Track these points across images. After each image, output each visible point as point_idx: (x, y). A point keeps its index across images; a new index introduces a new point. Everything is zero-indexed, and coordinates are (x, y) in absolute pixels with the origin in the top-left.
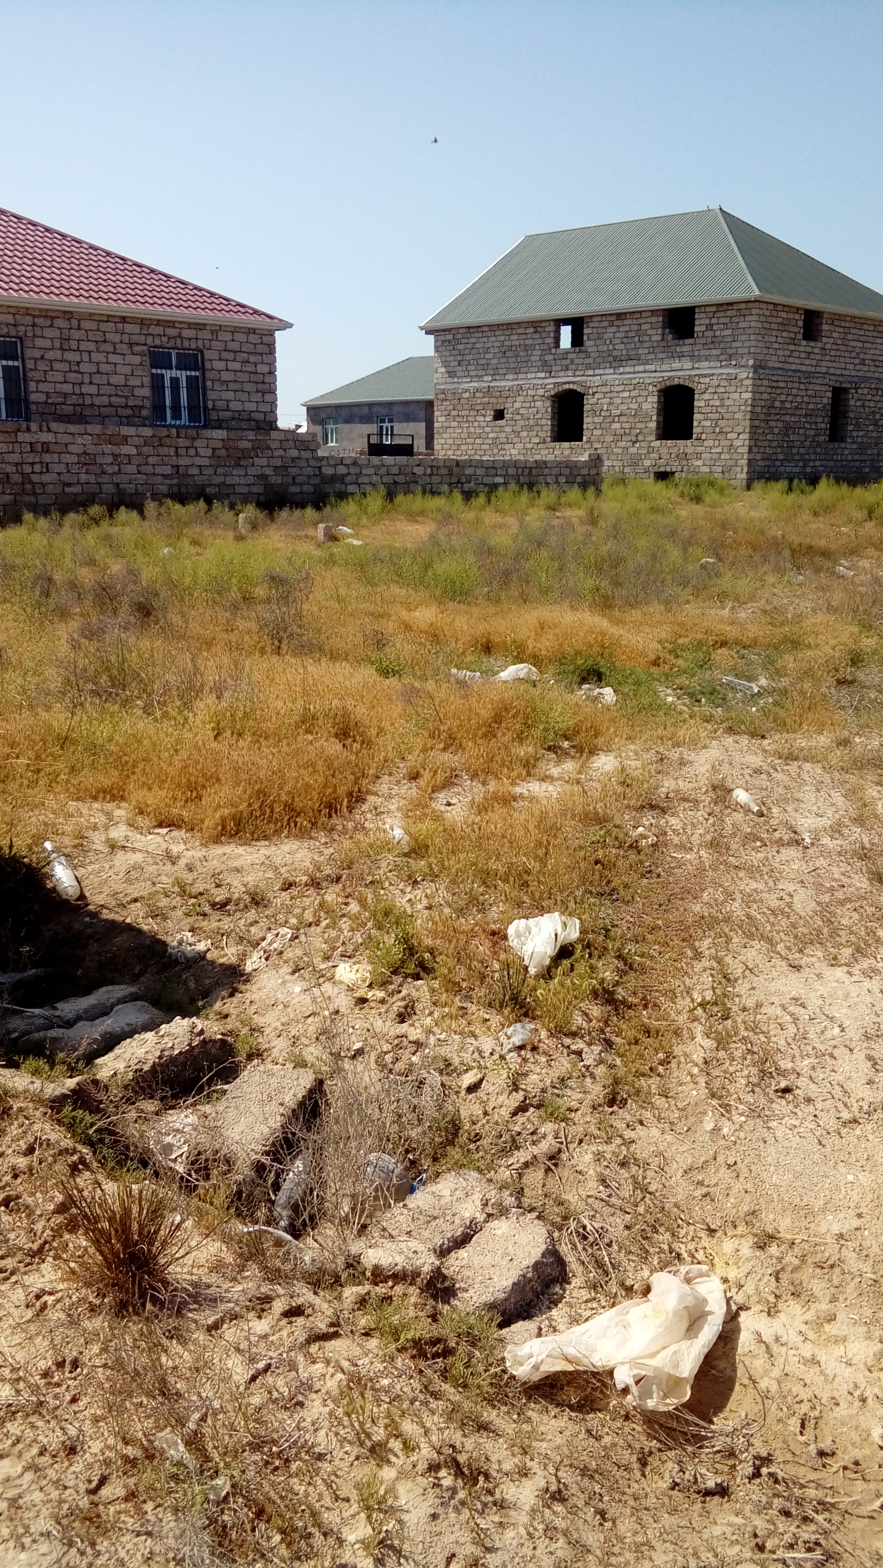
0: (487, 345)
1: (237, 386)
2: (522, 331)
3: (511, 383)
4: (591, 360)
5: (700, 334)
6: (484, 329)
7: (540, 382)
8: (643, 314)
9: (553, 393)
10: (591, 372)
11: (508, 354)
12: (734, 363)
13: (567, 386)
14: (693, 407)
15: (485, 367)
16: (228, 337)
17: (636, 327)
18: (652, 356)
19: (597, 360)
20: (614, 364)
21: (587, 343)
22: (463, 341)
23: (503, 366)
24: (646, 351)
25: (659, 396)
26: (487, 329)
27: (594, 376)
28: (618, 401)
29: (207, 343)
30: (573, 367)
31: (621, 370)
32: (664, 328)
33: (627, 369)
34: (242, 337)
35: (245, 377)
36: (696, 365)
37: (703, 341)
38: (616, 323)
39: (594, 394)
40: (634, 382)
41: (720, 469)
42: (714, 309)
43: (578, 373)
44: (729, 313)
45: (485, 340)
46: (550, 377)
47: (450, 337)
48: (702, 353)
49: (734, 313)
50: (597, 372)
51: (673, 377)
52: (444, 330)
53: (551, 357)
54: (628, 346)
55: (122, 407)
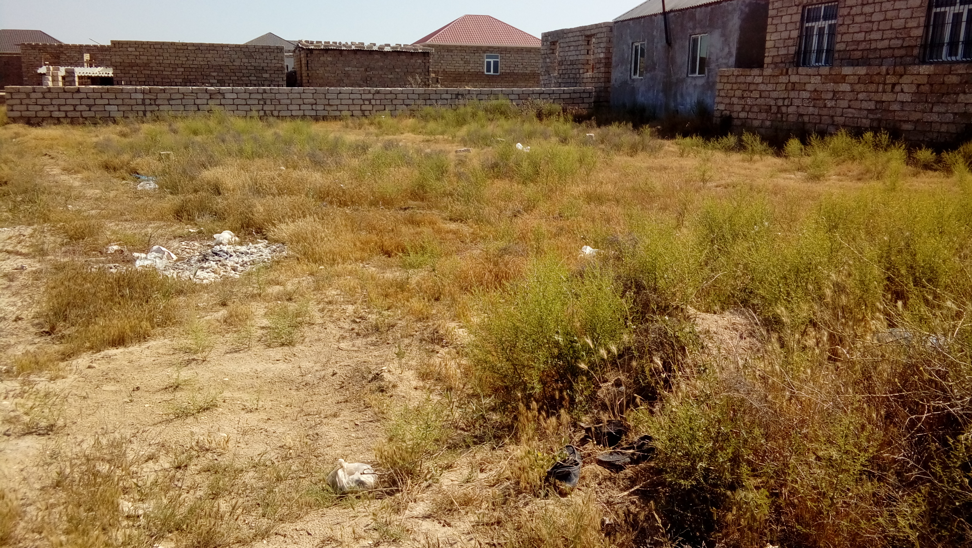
55: (898, 48)
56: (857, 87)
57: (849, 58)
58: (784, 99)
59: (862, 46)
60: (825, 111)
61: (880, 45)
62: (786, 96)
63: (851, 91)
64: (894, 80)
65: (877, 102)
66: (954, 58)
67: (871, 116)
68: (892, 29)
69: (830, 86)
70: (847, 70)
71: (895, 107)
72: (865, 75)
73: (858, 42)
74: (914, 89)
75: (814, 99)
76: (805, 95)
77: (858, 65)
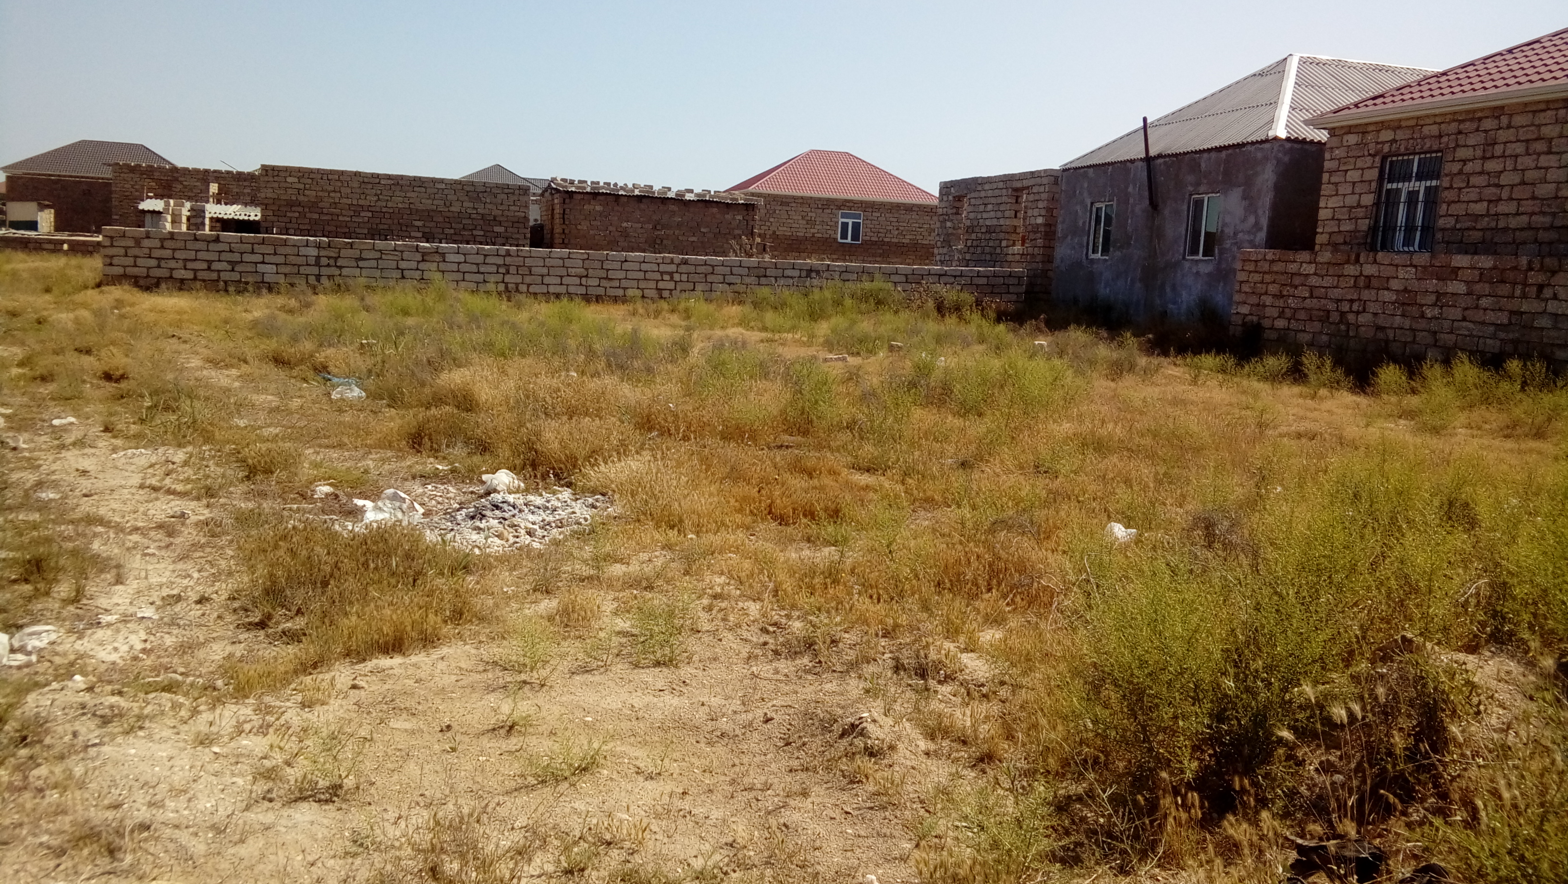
55: (1545, 229)
56: (1478, 287)
57: (1461, 242)
58: (1352, 301)
59: (1484, 223)
60: (1422, 324)
61: (1514, 223)
62: (1355, 297)
63: (1468, 294)
64: (1541, 278)
65: (1512, 313)
67: (1502, 335)
68: (1534, 198)
69: (1432, 284)
70: (1461, 260)
71: (1544, 322)
72: (1491, 269)
73: (1477, 217)
75: (1404, 304)
76: (1388, 296)
77: (1475, 253)
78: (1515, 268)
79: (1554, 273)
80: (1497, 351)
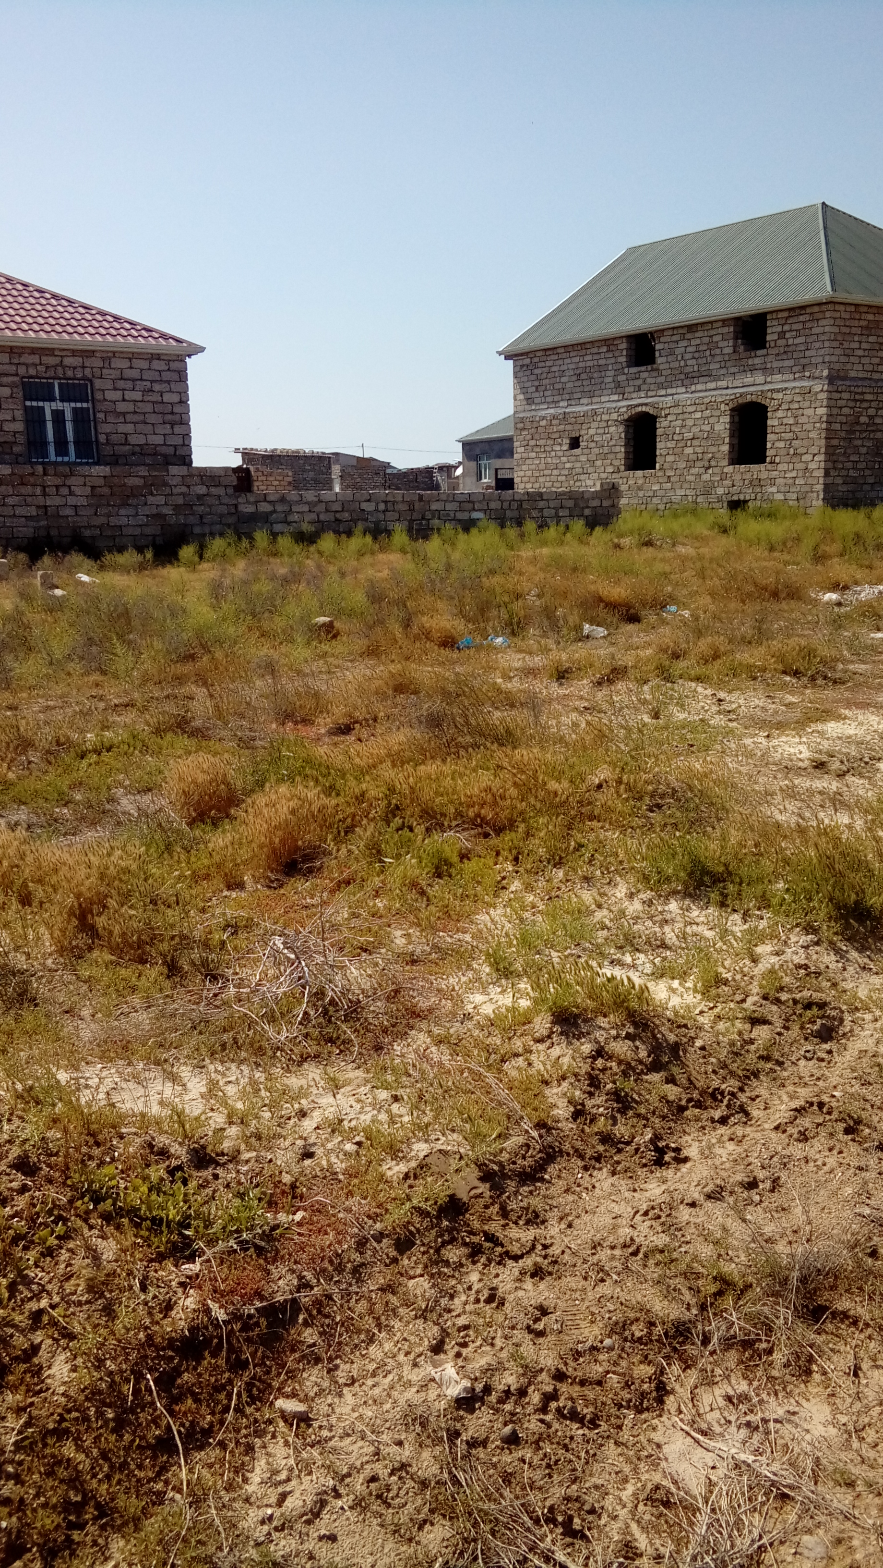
0: (562, 368)
1: (136, 418)
2: (595, 350)
3: (585, 408)
4: (662, 379)
5: (772, 344)
6: (560, 351)
7: (614, 405)
8: (715, 325)
9: (626, 417)
10: (663, 392)
11: (583, 376)
12: (807, 374)
13: (639, 409)
14: (766, 426)
15: (561, 392)
16: (125, 364)
17: (706, 340)
18: (723, 371)
19: (669, 379)
20: (686, 382)
21: (659, 360)
22: (540, 365)
23: (578, 389)
24: (717, 366)
25: (732, 416)
26: (562, 350)
27: (666, 396)
28: (690, 423)
29: (97, 372)
30: (644, 387)
31: (693, 388)
32: (736, 338)
33: (700, 387)
34: (144, 365)
35: (149, 408)
36: (769, 379)
37: (775, 351)
38: (688, 336)
39: (666, 416)
40: (706, 400)
41: (795, 496)
42: (786, 314)
43: (650, 393)
44: (801, 318)
45: (561, 362)
46: (623, 399)
47: (527, 361)
48: (775, 365)
49: (807, 317)
50: (670, 391)
51: (746, 394)
52: (522, 354)
53: (624, 377)
54: (700, 361)
64: (58, 481)
65: (38, 507)
66: (66, 459)
67: (31, 524)
71: (68, 512)
74: (88, 490)
78: (33, 474)
79: (65, 476)
80: (31, 535)
